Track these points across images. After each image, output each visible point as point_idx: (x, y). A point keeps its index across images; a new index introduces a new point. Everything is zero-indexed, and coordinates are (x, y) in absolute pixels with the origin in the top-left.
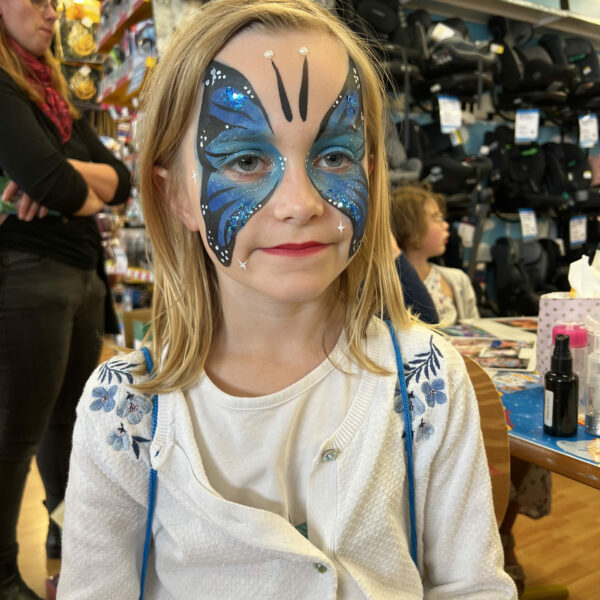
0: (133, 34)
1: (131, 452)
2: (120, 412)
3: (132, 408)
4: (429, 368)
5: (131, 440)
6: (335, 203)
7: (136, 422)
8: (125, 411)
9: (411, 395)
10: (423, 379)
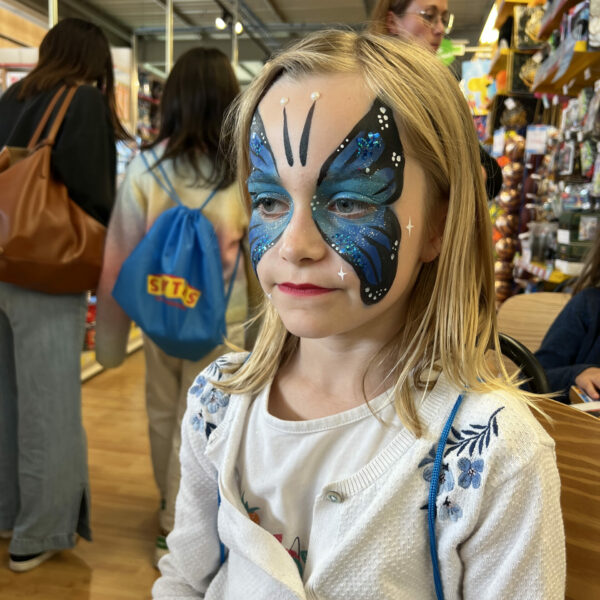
0: (570, 17)
1: (203, 434)
2: (203, 400)
3: (213, 400)
4: (477, 444)
5: (205, 425)
6: (337, 249)
7: (213, 411)
8: (207, 400)
9: (446, 467)
10: (465, 453)
